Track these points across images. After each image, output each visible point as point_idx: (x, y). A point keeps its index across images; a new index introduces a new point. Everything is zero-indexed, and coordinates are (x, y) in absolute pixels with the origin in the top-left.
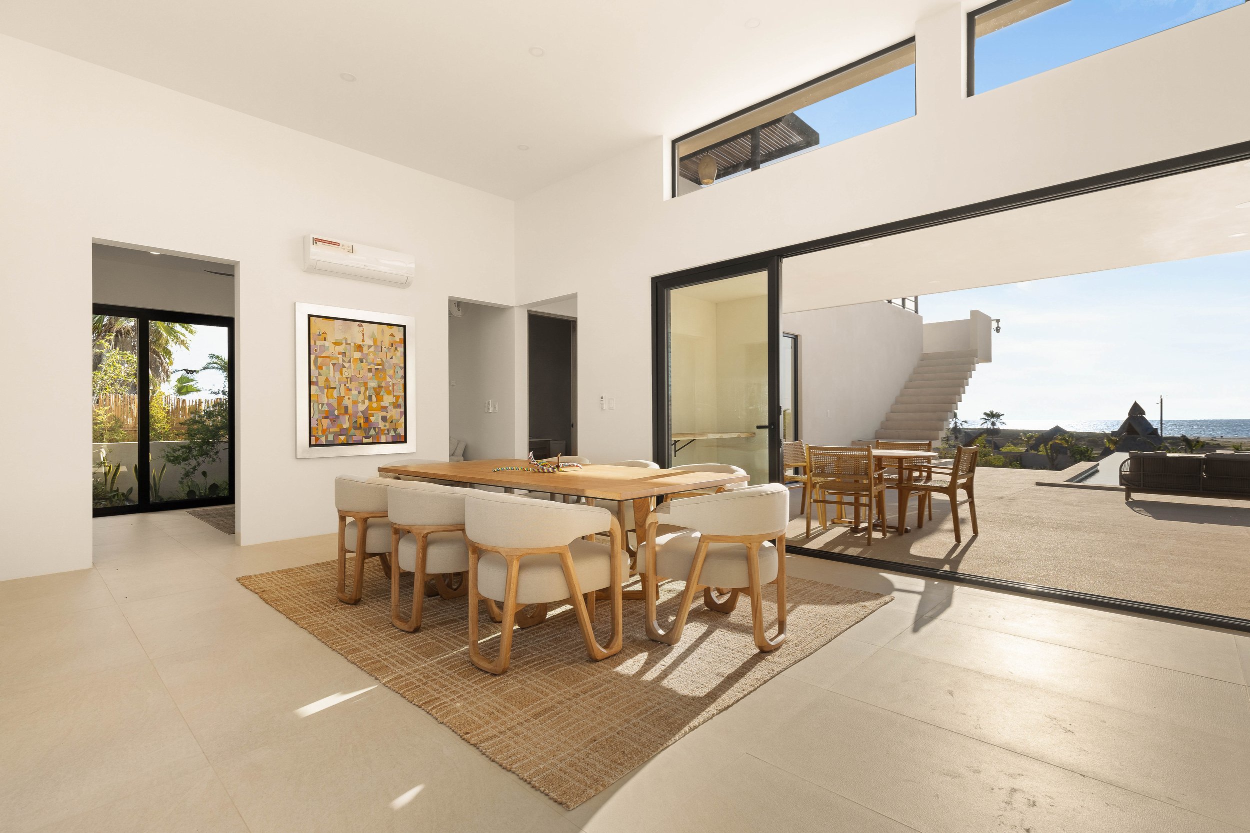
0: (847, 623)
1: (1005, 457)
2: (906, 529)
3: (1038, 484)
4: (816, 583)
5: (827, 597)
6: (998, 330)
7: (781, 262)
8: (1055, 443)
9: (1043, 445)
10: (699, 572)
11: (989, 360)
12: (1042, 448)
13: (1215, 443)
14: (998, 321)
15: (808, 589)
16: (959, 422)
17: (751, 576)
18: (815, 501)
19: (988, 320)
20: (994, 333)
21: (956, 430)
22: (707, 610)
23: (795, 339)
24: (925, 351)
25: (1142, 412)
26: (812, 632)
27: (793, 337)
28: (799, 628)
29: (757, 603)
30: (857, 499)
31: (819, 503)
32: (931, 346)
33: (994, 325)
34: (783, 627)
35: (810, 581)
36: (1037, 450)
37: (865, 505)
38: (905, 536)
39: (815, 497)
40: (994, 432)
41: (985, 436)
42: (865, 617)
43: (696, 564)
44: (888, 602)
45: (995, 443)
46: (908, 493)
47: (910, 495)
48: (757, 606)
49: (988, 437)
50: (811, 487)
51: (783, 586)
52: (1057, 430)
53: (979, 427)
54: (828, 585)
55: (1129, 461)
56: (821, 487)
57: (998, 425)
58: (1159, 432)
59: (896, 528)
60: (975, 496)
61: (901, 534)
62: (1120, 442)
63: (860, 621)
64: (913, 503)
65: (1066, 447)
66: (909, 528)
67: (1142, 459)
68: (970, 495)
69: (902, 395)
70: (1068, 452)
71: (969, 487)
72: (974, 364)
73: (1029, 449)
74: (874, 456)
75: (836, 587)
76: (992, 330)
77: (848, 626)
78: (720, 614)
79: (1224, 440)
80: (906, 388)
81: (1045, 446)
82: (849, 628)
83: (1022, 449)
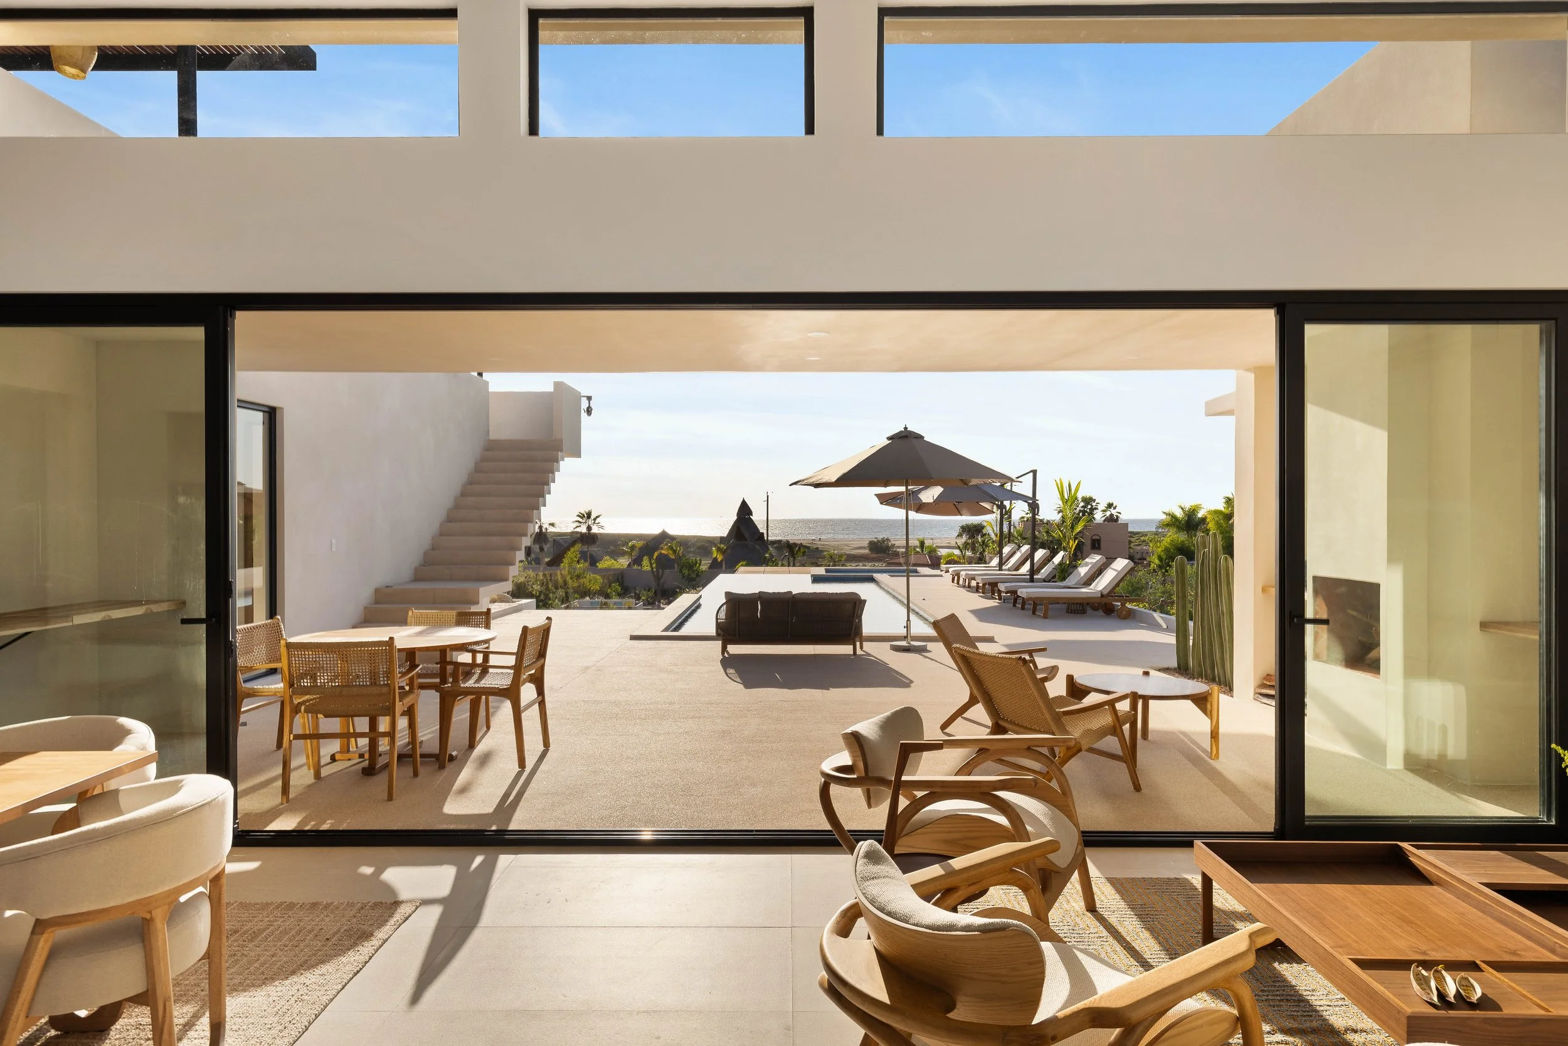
0: (340, 981)
1: (603, 577)
2: (451, 755)
3: (633, 638)
4: (291, 906)
5: (310, 932)
6: (589, 411)
7: (233, 316)
8: (661, 553)
9: (645, 557)
10: (31, 991)
11: (577, 453)
12: (646, 562)
13: (815, 547)
14: (589, 398)
15: (275, 924)
16: (545, 526)
17: (150, 970)
18: (297, 737)
19: (577, 396)
20: (584, 415)
21: (541, 537)
22: (56, 1037)
23: (272, 415)
24: (492, 436)
25: (750, 513)
26: (276, 1019)
27: (266, 409)
28: (251, 1020)
29: (164, 1016)
30: (373, 725)
31: (309, 741)
32: (503, 428)
33: (584, 404)
34: (220, 1033)
35: (281, 904)
36: (640, 564)
37: (384, 734)
38: (450, 767)
39: (298, 730)
40: (589, 538)
41: (578, 547)
42: (370, 958)
43: (23, 980)
44: (410, 916)
45: (591, 556)
46: (454, 701)
47: (456, 703)
48: (164, 1022)
49: (583, 547)
50: (291, 712)
51: (220, 959)
52: (664, 536)
53: (569, 530)
54: (314, 905)
55: (725, 606)
56: (307, 711)
57: (595, 530)
58: (765, 536)
59: (436, 757)
60: (546, 692)
61: (442, 767)
62: (729, 551)
63: (361, 969)
64: (461, 713)
65: (673, 559)
66: (454, 753)
67: (737, 603)
68: (540, 691)
69: (457, 506)
70: (676, 566)
71: (538, 681)
72: (557, 462)
73: (632, 564)
74: (400, 650)
75: (327, 907)
76: (582, 411)
77: (340, 987)
78: (88, 1038)
79: (822, 543)
80: (463, 494)
81: (651, 558)
82: (341, 990)
83: (623, 562)
